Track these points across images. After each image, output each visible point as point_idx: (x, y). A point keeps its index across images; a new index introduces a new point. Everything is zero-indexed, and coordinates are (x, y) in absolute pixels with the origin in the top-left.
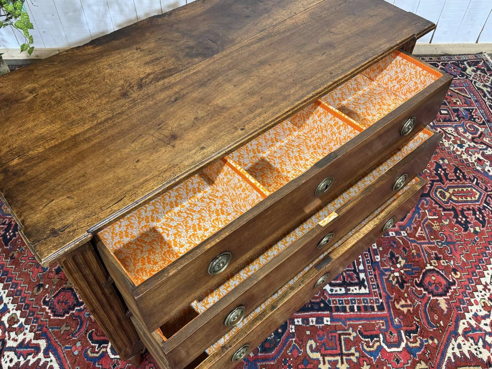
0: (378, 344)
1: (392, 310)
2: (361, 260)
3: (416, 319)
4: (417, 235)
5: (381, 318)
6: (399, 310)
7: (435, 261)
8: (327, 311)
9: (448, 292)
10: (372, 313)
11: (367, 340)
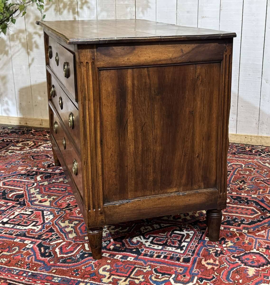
0: (167, 279)
1: (196, 265)
2: (191, 237)
3: (216, 274)
4: (257, 234)
5: (182, 266)
6: (204, 265)
7: (265, 250)
8: (136, 254)
9: (263, 266)
10: (175, 262)
11: (158, 274)
